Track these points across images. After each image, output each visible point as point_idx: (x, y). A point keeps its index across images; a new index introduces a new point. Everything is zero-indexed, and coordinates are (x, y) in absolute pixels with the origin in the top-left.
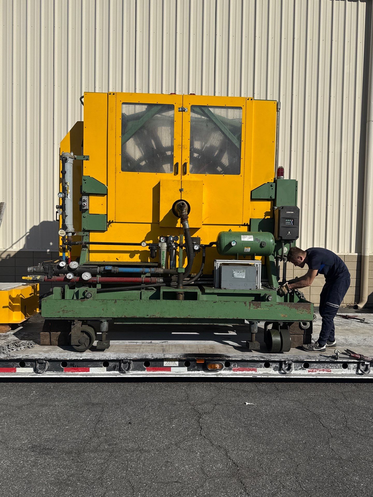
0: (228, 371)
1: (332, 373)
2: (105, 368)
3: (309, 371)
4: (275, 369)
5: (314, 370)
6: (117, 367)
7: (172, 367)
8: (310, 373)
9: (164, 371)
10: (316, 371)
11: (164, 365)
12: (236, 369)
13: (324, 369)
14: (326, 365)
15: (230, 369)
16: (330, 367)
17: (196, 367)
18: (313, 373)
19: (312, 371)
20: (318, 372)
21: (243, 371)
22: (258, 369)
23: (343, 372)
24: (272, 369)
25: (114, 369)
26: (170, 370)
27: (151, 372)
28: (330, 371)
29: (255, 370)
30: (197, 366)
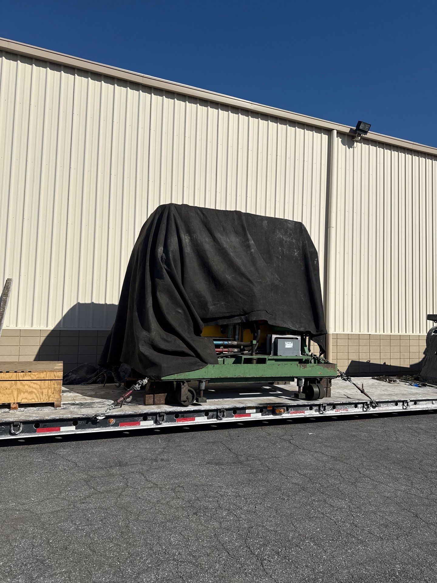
0: (287, 414)
1: (349, 411)
2: (206, 417)
3: (336, 411)
4: (316, 411)
5: (339, 410)
6: (215, 415)
7: (251, 413)
8: (336, 412)
9: (246, 416)
10: (340, 411)
11: (246, 412)
12: (292, 412)
13: (344, 409)
14: (345, 406)
15: (289, 413)
16: (348, 408)
17: (267, 413)
18: (338, 412)
19: (338, 411)
20: (341, 411)
21: (296, 413)
22: (305, 411)
23: (355, 411)
24: (314, 411)
25: (212, 417)
26: (250, 416)
27: (238, 418)
28: (348, 410)
29: (304, 412)
30: (268, 411)
